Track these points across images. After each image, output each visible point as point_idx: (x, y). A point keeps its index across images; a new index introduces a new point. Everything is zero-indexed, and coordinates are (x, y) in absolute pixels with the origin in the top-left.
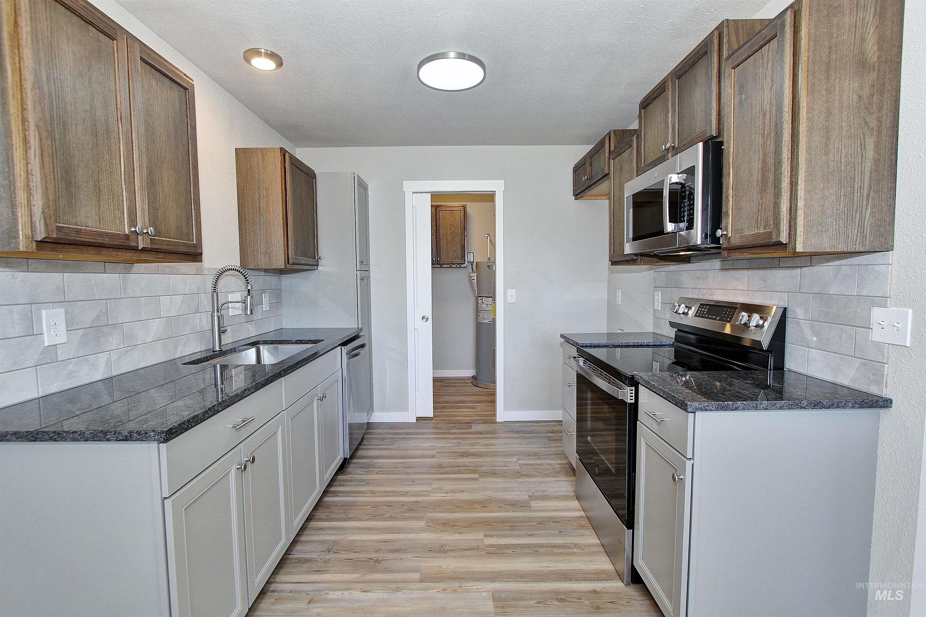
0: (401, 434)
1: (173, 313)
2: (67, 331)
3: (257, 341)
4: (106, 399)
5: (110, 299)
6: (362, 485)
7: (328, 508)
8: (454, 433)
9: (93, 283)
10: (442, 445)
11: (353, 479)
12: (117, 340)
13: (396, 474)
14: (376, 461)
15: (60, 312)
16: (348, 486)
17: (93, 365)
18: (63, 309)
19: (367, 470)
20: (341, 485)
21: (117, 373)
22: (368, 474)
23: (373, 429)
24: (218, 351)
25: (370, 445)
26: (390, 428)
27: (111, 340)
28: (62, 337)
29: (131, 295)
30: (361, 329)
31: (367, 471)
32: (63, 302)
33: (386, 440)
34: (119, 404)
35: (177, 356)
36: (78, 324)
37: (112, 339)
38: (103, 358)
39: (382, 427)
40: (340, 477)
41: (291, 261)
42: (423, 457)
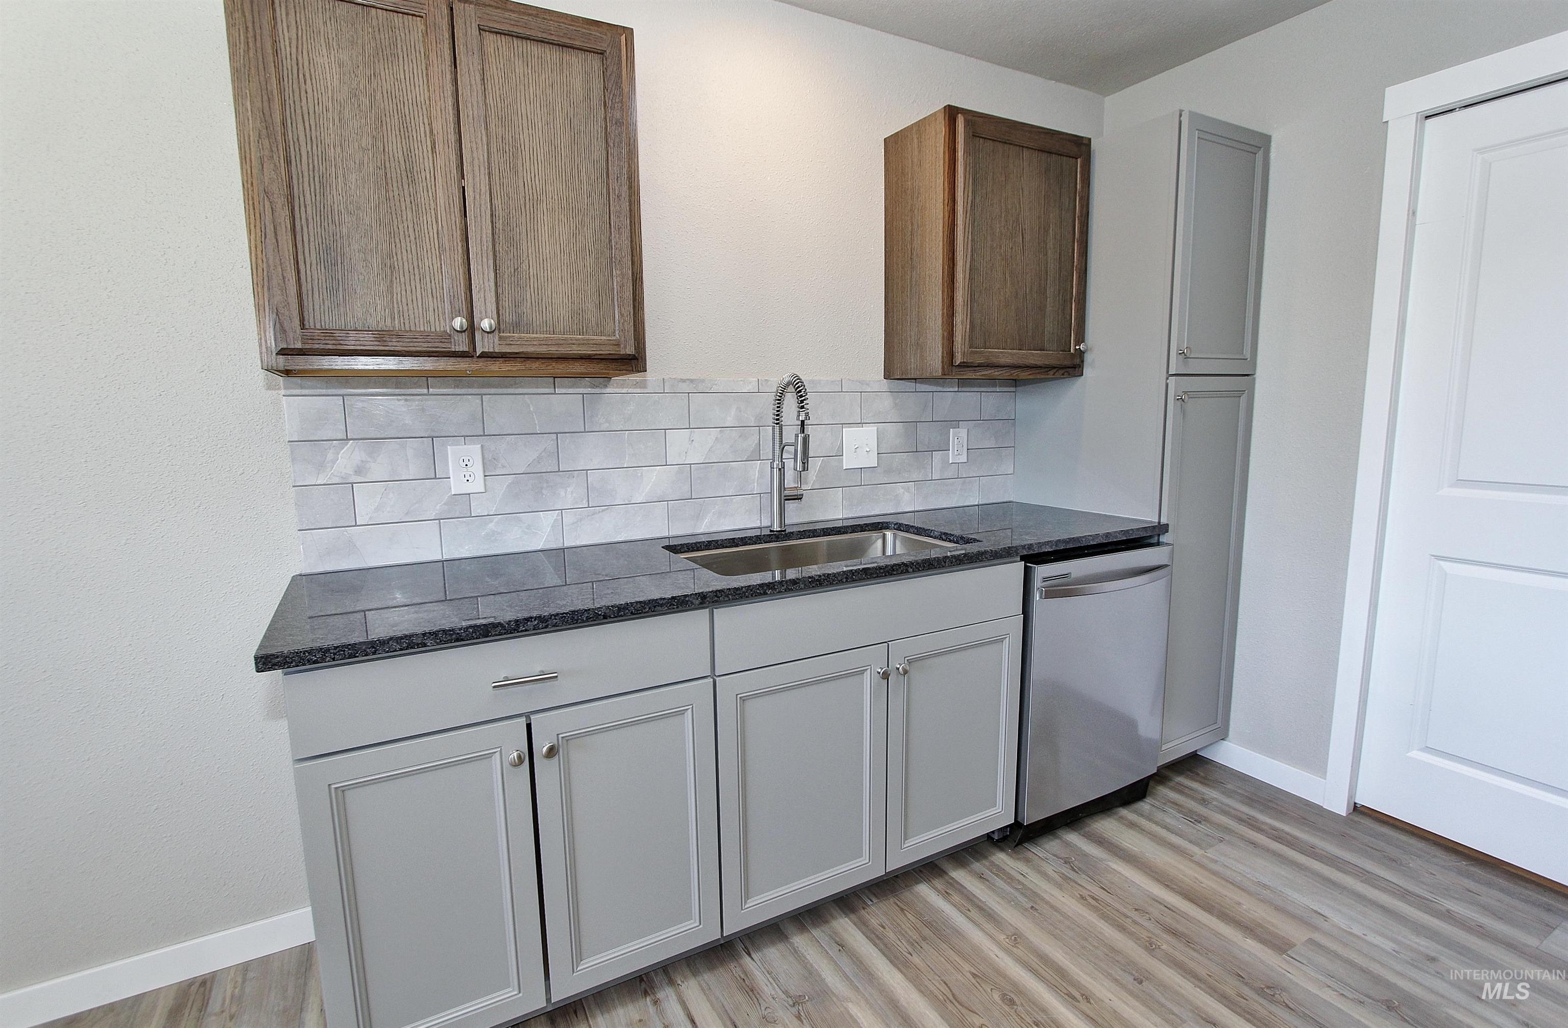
0: (1259, 830)
1: (695, 458)
2: (485, 476)
3: (887, 523)
4: (551, 579)
5: (561, 433)
6: (1018, 906)
7: (902, 910)
8: (1447, 916)
9: (532, 409)
10: (1357, 930)
11: (1020, 878)
12: (574, 495)
13: (1122, 928)
14: (1115, 866)
15: (474, 450)
16: (992, 887)
17: (529, 527)
18: (480, 446)
19: (1072, 875)
20: (981, 877)
21: (573, 544)
22: (1060, 887)
23: (1205, 781)
24: (777, 531)
25: (1150, 820)
26: (1250, 801)
27: (563, 494)
28: (477, 485)
29: (605, 426)
30: (1163, 529)
31: (1066, 878)
32: (481, 436)
33: (1200, 827)
34: (574, 590)
35: (701, 531)
36: (504, 467)
37: (566, 493)
38: (547, 520)
39: (1229, 786)
40: (1001, 858)
41: (958, 360)
42: (1249, 929)
